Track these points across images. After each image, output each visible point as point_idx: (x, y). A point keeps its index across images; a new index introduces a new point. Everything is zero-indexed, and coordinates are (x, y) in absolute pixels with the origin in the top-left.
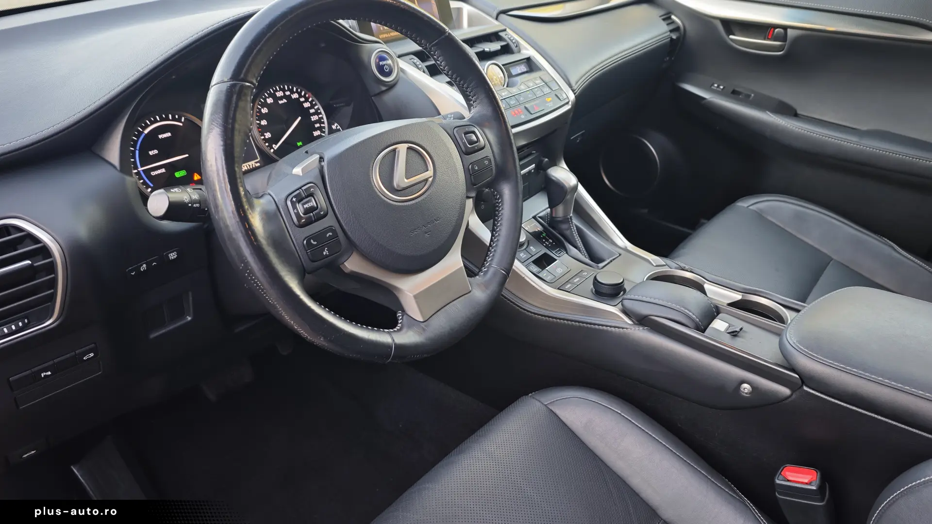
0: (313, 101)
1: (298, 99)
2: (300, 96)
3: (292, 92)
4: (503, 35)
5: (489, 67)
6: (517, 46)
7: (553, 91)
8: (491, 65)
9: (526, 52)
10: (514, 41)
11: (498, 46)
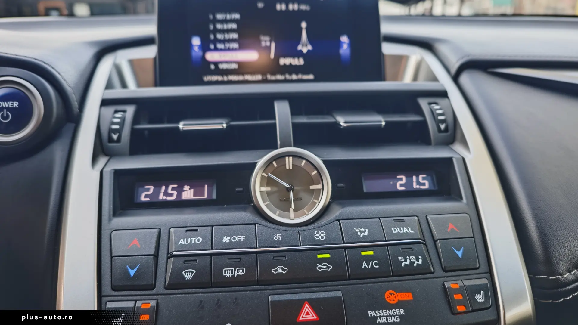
4: (423, 103)
5: (280, 157)
6: (446, 130)
7: (445, 271)
8: (289, 156)
9: (458, 148)
10: (441, 118)
11: (380, 120)
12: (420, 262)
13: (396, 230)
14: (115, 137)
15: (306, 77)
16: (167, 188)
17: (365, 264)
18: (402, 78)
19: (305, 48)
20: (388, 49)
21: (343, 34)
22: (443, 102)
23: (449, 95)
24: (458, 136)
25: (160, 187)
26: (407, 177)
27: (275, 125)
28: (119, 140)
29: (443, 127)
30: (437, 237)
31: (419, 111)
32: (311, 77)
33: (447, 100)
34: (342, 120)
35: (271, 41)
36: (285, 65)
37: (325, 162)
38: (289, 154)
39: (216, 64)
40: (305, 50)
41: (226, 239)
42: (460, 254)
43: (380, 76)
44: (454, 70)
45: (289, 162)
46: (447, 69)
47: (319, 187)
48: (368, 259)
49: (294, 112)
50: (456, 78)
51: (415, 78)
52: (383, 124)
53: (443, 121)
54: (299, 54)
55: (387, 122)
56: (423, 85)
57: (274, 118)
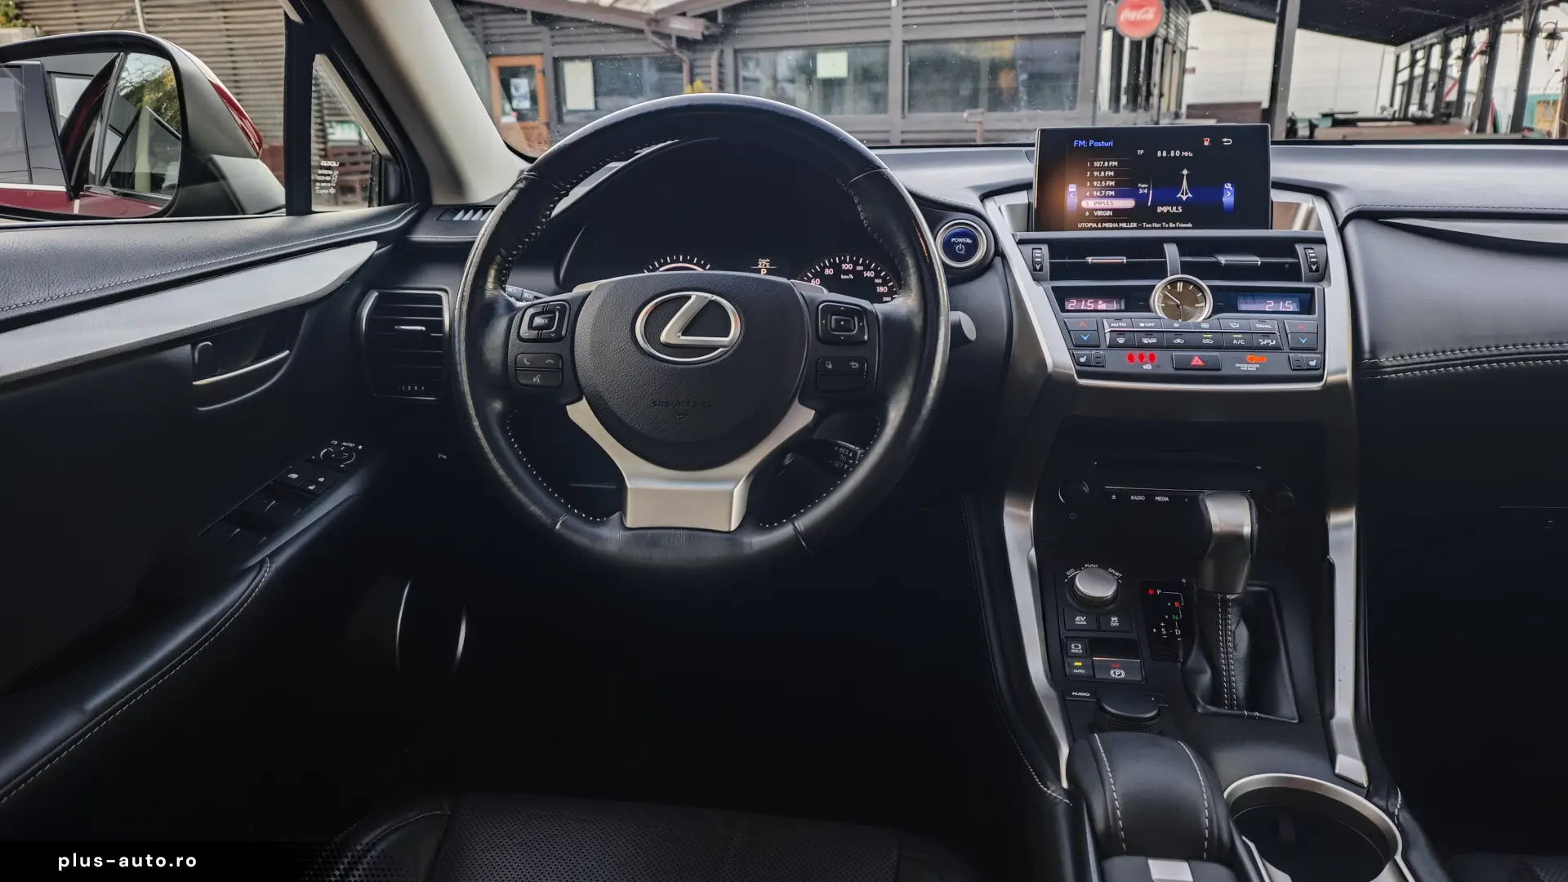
0: (892, 287)
1: (872, 279)
2: (877, 276)
3: (867, 268)
4: (1299, 248)
5: (1173, 283)
6: (1317, 270)
7: (1291, 349)
8: (1180, 281)
9: (1324, 284)
10: (1313, 260)
11: (1257, 260)
12: (1274, 343)
13: (1259, 326)
14: (1038, 267)
15: (1187, 226)
16: (1086, 302)
17: (1235, 342)
18: (1290, 227)
19: (1185, 195)
20: (1277, 196)
21: (1227, 182)
22: (1318, 248)
23: (1327, 243)
24: (1326, 276)
25: (1081, 302)
26: (1275, 303)
27: (1166, 262)
28: (1041, 269)
29: (1314, 268)
30: (1288, 331)
31: (1295, 255)
32: (1190, 225)
33: (1324, 246)
34: (1223, 259)
35: (1149, 189)
36: (1162, 212)
37: (1208, 286)
38: (1180, 280)
39: (1092, 211)
40: (1184, 198)
41: (1142, 325)
42: (1303, 341)
43: (1266, 224)
44: (1342, 217)
45: (1180, 286)
46: (1336, 218)
47: (1203, 304)
48: (1237, 339)
49: (1182, 254)
50: (1341, 230)
51: (1306, 226)
52: (1259, 263)
53: (1314, 263)
54: (1179, 202)
55: (1262, 262)
56: (1311, 232)
57: (1165, 258)
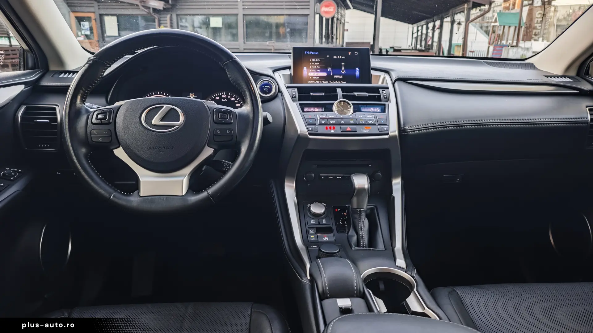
0: (241, 103)
1: (234, 101)
2: (236, 100)
3: (232, 97)
4: (380, 90)
5: (340, 102)
6: (386, 98)
7: (379, 124)
8: (342, 101)
9: (388, 102)
10: (385, 94)
11: (367, 94)
12: (373, 122)
13: (368, 117)
14: (294, 96)
15: (344, 82)
16: (311, 109)
17: (361, 122)
18: (378, 83)
19: (343, 72)
20: (373, 73)
21: (357, 67)
22: (386, 90)
23: (389, 88)
24: (389, 100)
25: (309, 109)
26: (373, 109)
27: (337, 95)
28: (295, 97)
30: (378, 118)
31: (379, 93)
32: (345, 82)
33: (388, 90)
34: (356, 94)
35: (331, 69)
36: (336, 77)
37: (352, 103)
39: (312, 77)
40: (343, 73)
41: (330, 116)
42: (382, 122)
43: (370, 82)
44: (394, 80)
45: (342, 103)
46: (392, 80)
47: (350, 109)
48: (361, 121)
49: (343, 92)
50: (393, 84)
51: (383, 83)
53: (385, 95)
54: (341, 74)
55: (369, 95)
56: (384, 85)
57: (337, 93)
